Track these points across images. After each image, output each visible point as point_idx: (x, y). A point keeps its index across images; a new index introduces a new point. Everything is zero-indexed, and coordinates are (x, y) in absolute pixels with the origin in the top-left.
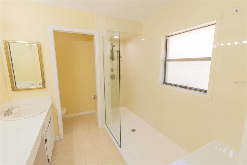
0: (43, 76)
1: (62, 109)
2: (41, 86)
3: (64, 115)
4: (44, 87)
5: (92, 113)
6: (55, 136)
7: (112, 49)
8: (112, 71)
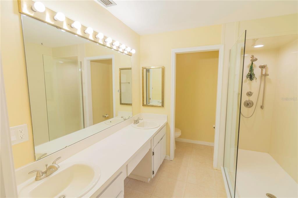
0: (163, 96)
1: (176, 131)
2: (161, 105)
3: (178, 138)
4: (163, 106)
5: (211, 146)
6: (166, 155)
7: (252, 63)
8: (248, 96)
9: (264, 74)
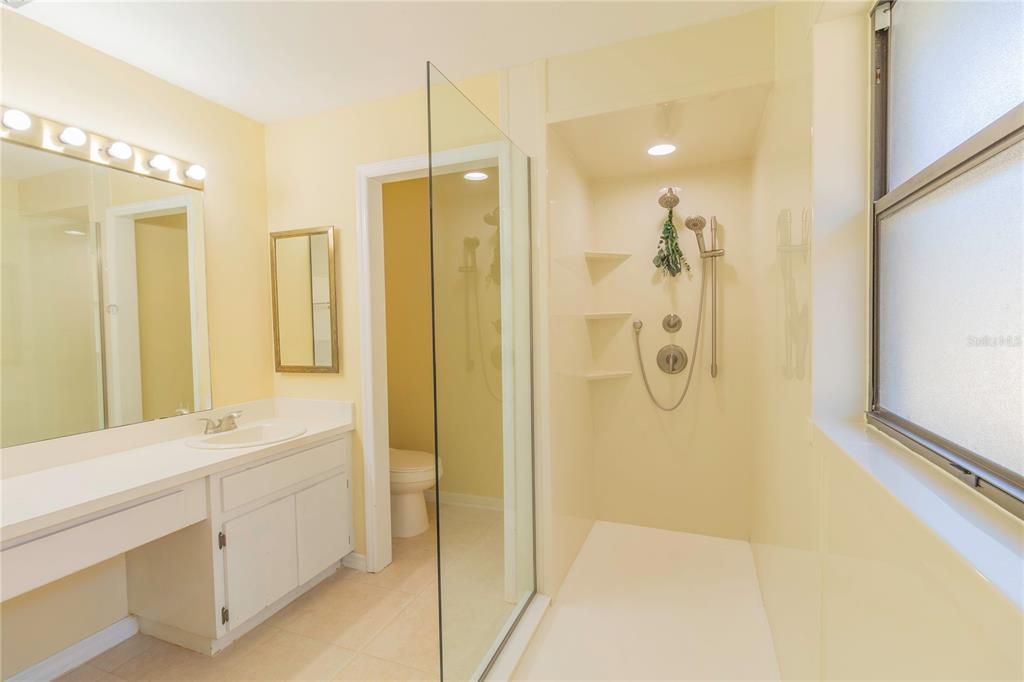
4: (335, 368)
7: (671, 212)
8: (671, 332)
9: (711, 249)
